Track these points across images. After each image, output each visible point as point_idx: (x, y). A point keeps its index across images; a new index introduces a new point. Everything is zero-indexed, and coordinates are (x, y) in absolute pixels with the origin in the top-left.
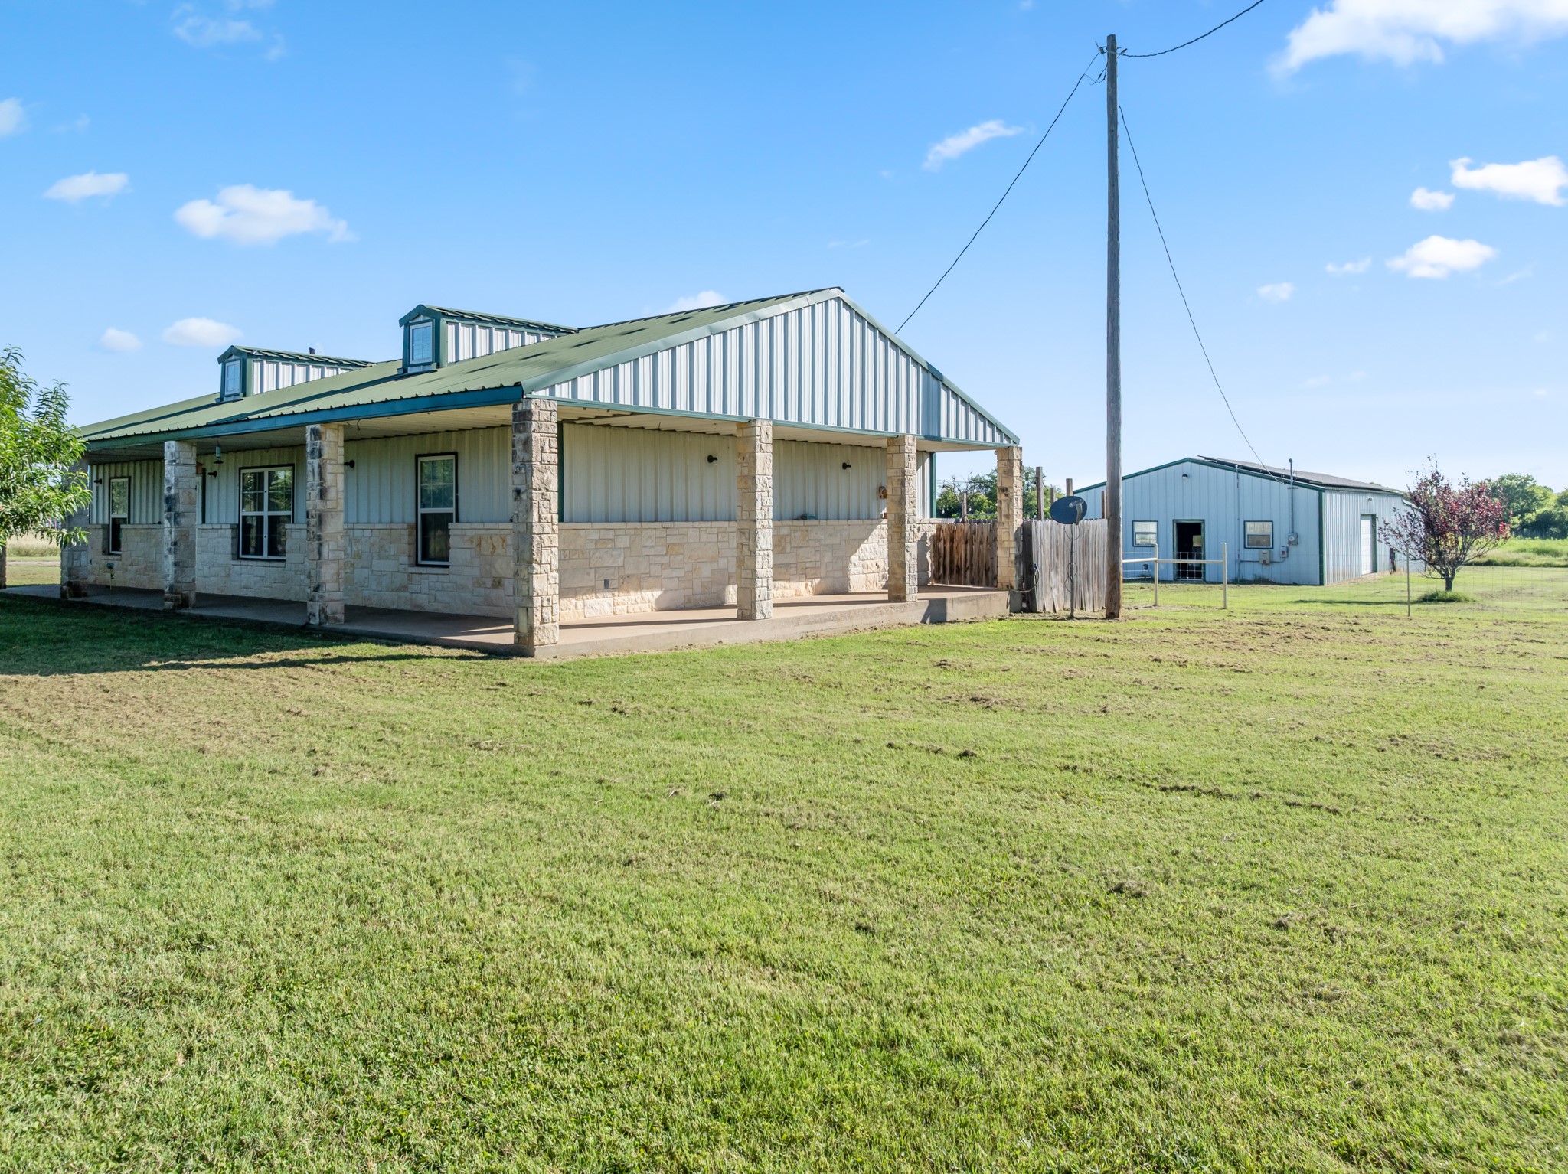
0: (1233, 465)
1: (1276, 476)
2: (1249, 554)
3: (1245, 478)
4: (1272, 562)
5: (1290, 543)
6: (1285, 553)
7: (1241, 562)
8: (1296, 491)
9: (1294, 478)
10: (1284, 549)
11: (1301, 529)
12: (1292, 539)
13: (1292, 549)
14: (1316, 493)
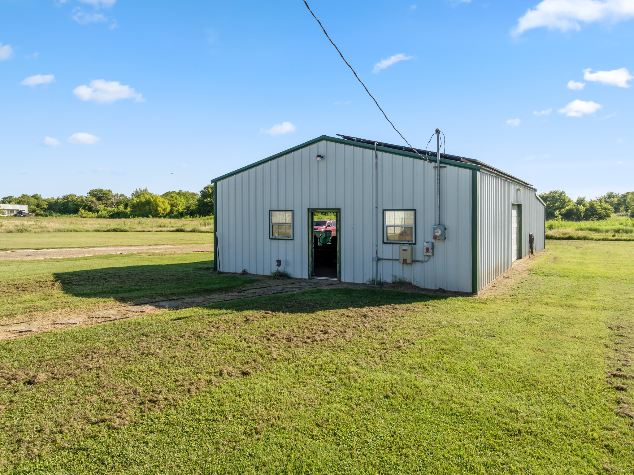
0: (372, 143)
1: (421, 154)
2: (387, 251)
3: (385, 157)
4: (414, 261)
5: (435, 237)
6: (430, 250)
7: (379, 260)
8: (443, 171)
9: (442, 156)
10: (429, 246)
11: (449, 221)
12: (439, 233)
13: (439, 245)
14: (468, 172)
